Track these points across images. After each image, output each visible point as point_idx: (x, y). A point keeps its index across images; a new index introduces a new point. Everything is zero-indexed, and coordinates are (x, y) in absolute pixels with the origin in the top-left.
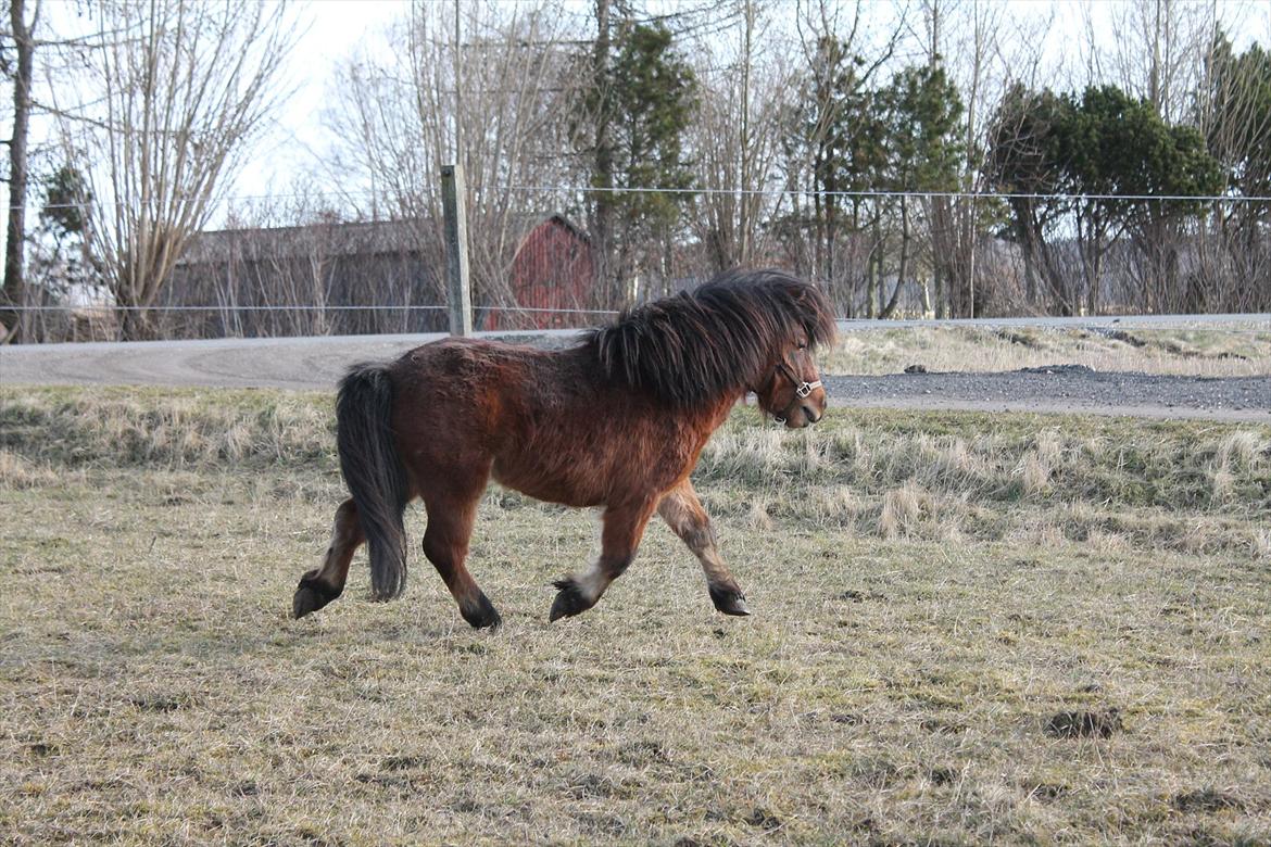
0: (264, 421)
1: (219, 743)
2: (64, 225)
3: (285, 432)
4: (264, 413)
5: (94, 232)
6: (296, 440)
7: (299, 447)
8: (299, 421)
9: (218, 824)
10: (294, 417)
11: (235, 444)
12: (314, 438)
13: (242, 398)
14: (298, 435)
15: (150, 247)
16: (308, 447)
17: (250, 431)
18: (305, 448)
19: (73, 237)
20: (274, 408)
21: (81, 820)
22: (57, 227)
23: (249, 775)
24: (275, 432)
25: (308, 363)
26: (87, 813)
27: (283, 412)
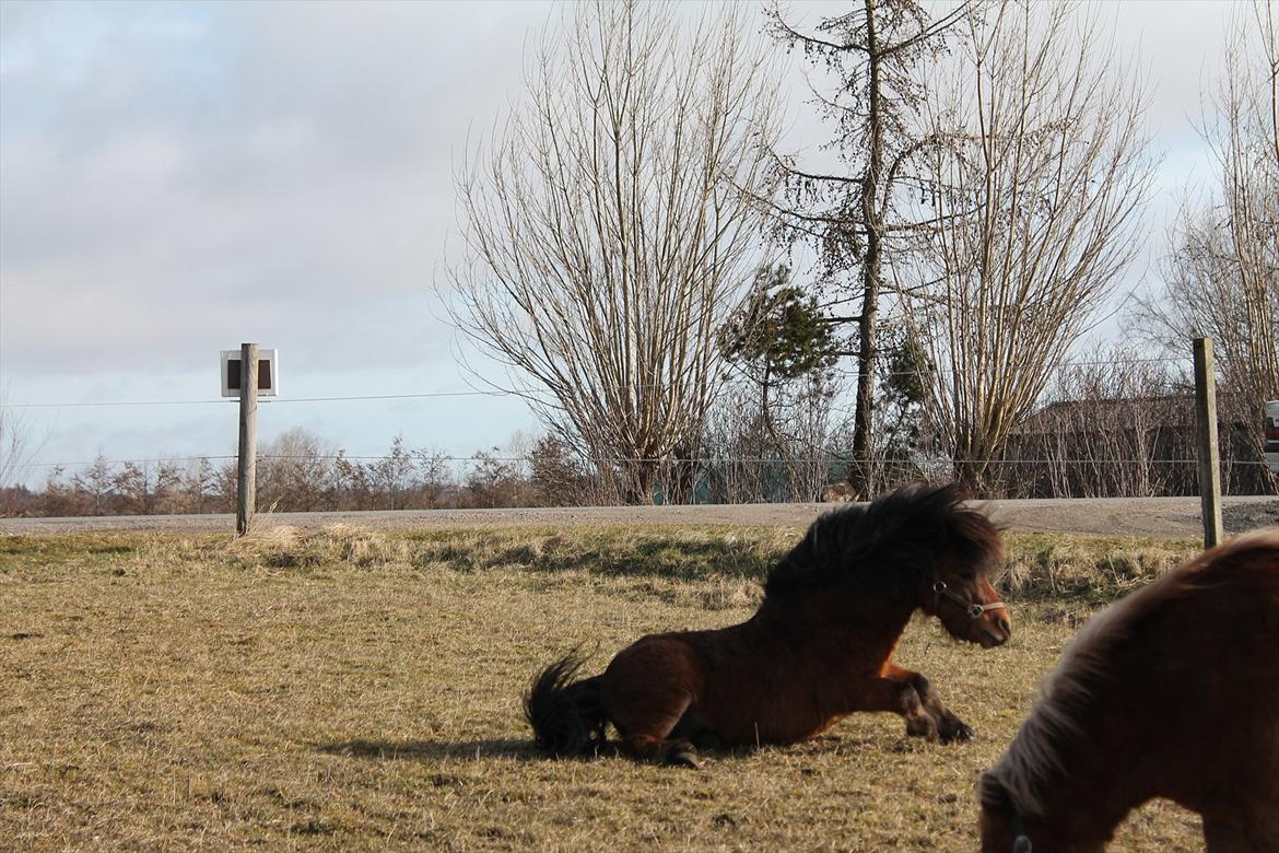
0: (1043, 559)
1: (937, 773)
2: (906, 394)
3: (1060, 569)
4: (1044, 553)
5: (935, 401)
6: (1069, 576)
7: (1072, 581)
8: (1073, 559)
9: (923, 818)
10: (1069, 555)
11: (1018, 578)
12: (1085, 575)
13: (1028, 541)
14: (1070, 571)
15: (986, 416)
16: (1079, 582)
17: (1031, 569)
18: (1076, 583)
19: (915, 406)
20: (1052, 548)
21: (827, 812)
22: (902, 397)
23: (953, 792)
24: (1051, 570)
25: (1113, 518)
26: (832, 808)
27: (1061, 552)
